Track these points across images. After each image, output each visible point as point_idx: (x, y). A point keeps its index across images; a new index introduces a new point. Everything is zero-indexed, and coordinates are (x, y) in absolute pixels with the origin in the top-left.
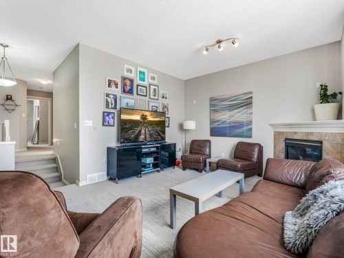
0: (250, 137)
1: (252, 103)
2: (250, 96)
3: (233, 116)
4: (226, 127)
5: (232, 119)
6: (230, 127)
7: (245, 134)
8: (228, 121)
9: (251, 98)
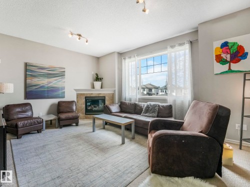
0: (64, 97)
1: (64, 75)
2: (63, 70)
3: (50, 82)
4: (45, 91)
5: (51, 84)
6: (48, 91)
7: (60, 96)
8: (46, 86)
9: (64, 72)
